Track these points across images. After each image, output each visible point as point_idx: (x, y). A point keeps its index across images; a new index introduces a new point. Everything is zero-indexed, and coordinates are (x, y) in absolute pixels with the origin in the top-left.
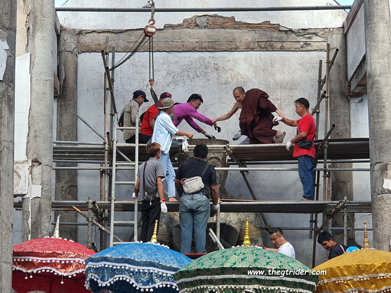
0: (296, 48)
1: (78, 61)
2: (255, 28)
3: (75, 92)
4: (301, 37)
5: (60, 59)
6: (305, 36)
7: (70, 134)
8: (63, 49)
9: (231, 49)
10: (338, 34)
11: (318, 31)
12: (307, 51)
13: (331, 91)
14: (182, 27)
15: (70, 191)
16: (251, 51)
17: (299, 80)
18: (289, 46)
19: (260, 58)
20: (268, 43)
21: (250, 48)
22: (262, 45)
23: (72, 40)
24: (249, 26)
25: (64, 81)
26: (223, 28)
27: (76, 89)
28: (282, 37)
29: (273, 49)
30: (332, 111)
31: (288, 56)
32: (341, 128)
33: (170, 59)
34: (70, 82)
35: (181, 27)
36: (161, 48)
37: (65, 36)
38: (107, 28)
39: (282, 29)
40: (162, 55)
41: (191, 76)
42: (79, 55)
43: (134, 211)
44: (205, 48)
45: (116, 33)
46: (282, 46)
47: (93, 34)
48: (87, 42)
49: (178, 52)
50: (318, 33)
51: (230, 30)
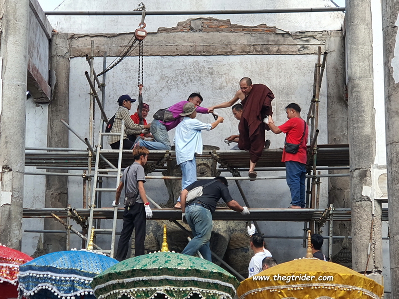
0: (293, 52)
1: (71, 66)
2: (251, 31)
3: (67, 97)
4: (299, 40)
5: (51, 63)
6: (303, 39)
7: (61, 140)
8: (55, 54)
9: (226, 52)
10: (336, 37)
11: (316, 33)
12: (304, 54)
13: (329, 95)
14: (177, 30)
15: (60, 199)
16: (247, 54)
17: (296, 84)
18: (285, 50)
19: (256, 62)
20: (264, 47)
21: (245, 52)
22: (258, 48)
23: (64, 44)
24: (245, 29)
25: (55, 86)
26: (218, 31)
27: (68, 94)
28: (278, 40)
29: (269, 53)
30: (329, 116)
31: (284, 60)
32: (338, 134)
33: (164, 63)
34: (62, 87)
35: (175, 30)
36: (154, 52)
37: (58, 41)
38: (100, 33)
39: (278, 32)
40: (156, 60)
41: (185, 80)
42: (71, 60)
43: (113, 218)
44: (200, 52)
45: (109, 37)
46: (278, 49)
47: (86, 38)
48: (80, 46)
49: (172, 56)
50: (316, 35)
51: (226, 34)
